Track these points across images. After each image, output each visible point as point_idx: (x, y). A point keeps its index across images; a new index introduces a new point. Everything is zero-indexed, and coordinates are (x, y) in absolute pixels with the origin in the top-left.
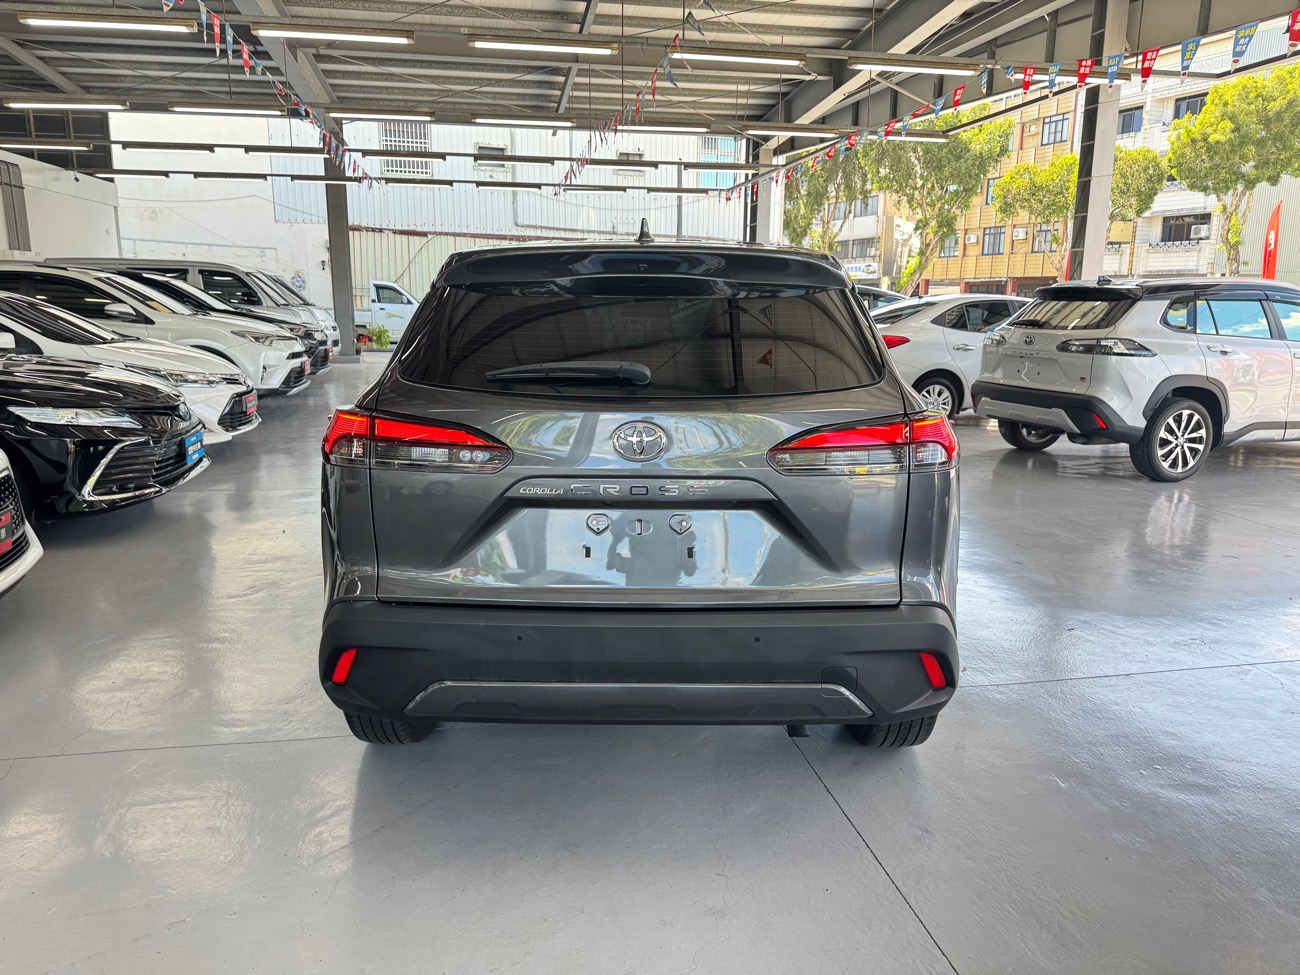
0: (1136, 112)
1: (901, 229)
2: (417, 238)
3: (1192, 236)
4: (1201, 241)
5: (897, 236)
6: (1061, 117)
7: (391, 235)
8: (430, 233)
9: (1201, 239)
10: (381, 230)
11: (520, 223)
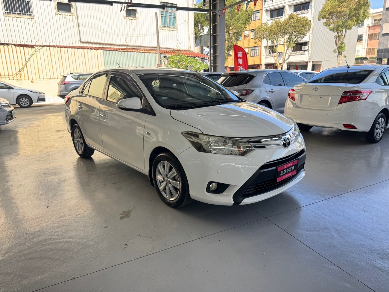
0: (281, 10)
1: (205, 50)
2: (30, 49)
3: (303, 50)
4: (305, 51)
5: (204, 53)
6: (257, 12)
7: (14, 47)
8: (36, 46)
9: (306, 50)
10: (8, 44)
11: (83, 40)
